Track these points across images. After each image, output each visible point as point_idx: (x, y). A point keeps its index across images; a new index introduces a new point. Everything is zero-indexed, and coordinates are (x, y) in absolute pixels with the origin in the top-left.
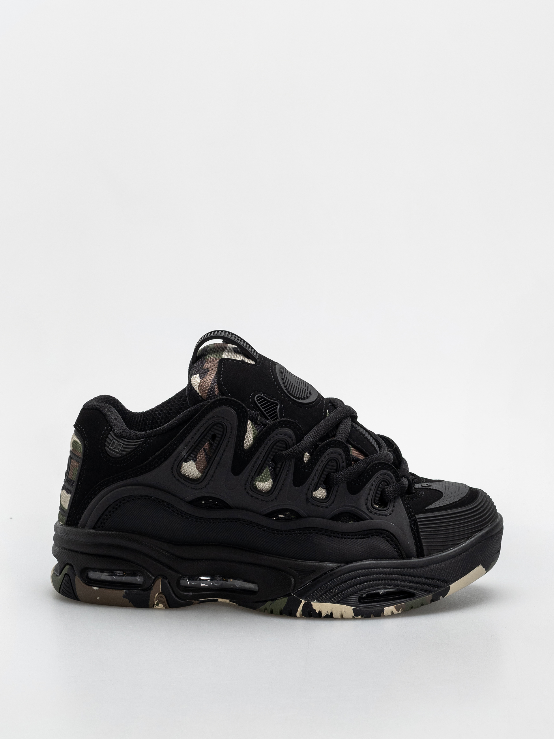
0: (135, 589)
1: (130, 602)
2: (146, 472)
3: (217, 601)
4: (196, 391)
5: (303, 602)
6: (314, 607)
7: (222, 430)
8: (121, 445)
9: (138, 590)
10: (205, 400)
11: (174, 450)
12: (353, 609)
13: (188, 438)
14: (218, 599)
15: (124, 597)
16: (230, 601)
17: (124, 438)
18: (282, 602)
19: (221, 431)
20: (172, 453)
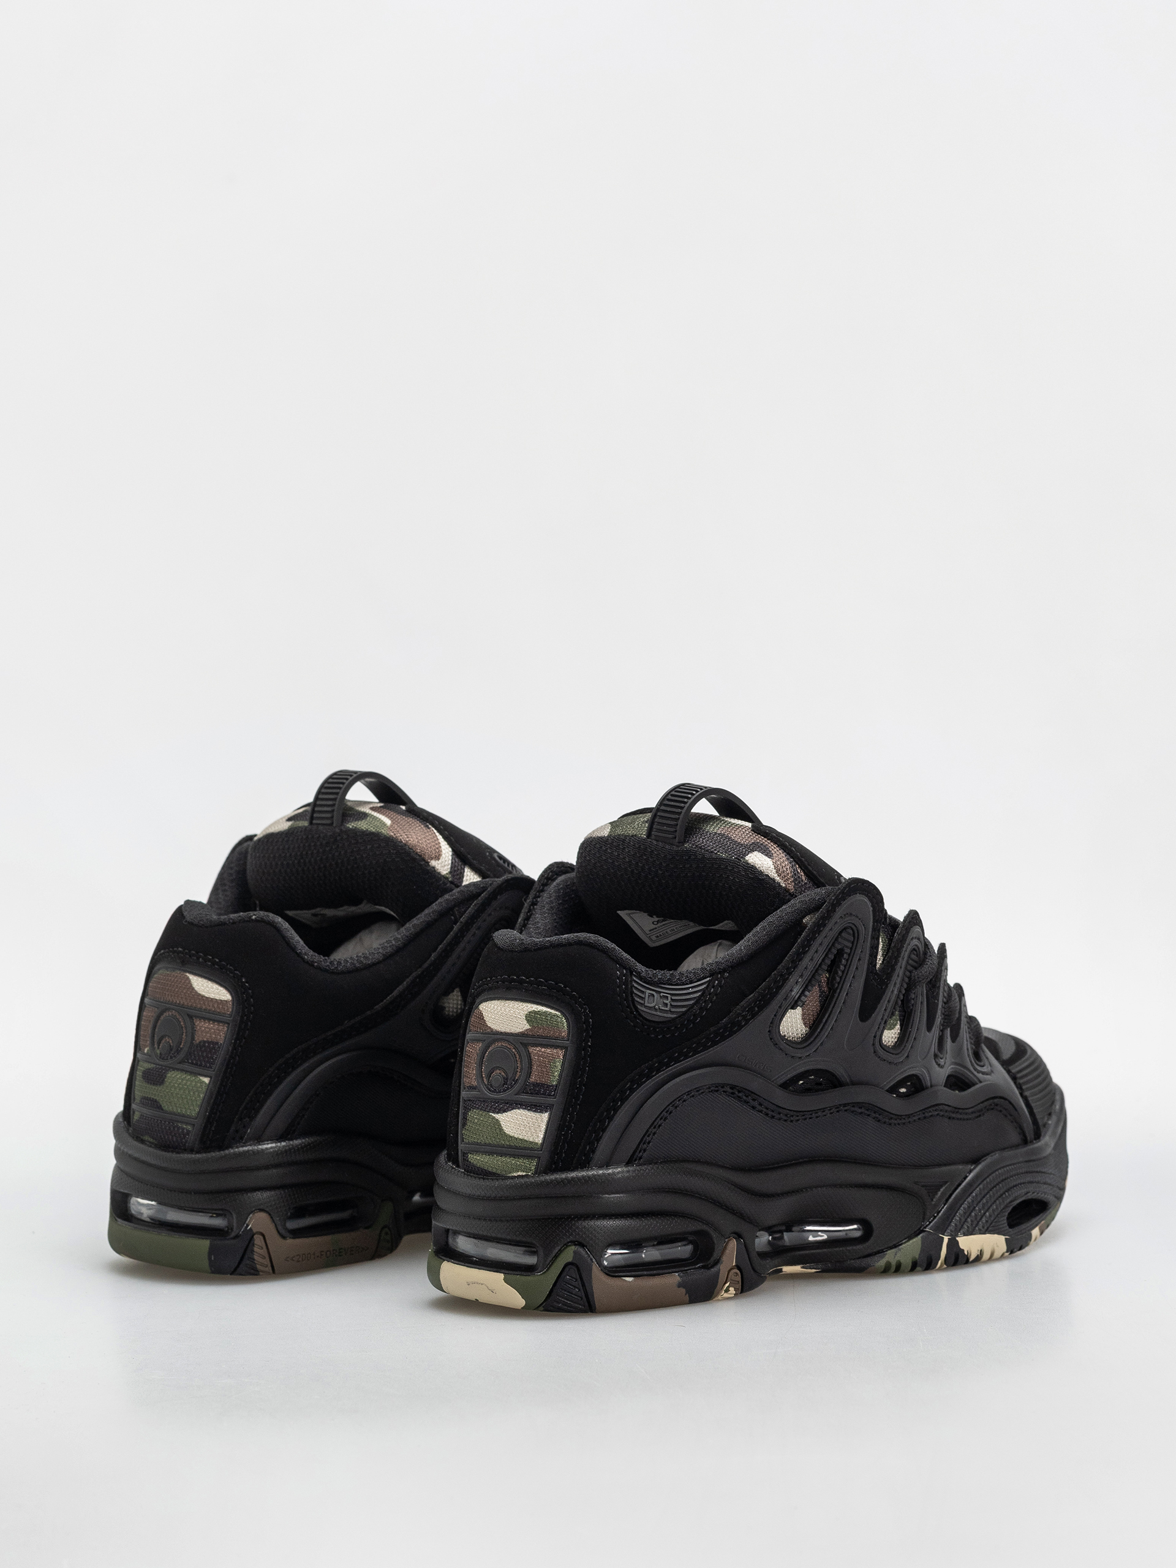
0: (691, 1267)
1: (686, 1294)
2: (724, 1038)
3: (781, 1270)
4: (774, 880)
5: (946, 1239)
6: (962, 1246)
7: (852, 939)
8: (667, 997)
9: (696, 1268)
10: (793, 896)
11: (779, 988)
12: (1006, 1239)
13: (806, 960)
14: (781, 1269)
15: (680, 1285)
16: (802, 1268)
17: (664, 984)
18: (912, 1248)
19: (848, 941)
20: (777, 993)
